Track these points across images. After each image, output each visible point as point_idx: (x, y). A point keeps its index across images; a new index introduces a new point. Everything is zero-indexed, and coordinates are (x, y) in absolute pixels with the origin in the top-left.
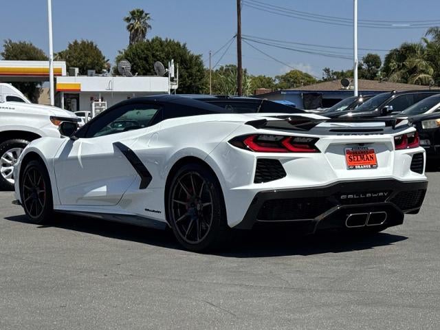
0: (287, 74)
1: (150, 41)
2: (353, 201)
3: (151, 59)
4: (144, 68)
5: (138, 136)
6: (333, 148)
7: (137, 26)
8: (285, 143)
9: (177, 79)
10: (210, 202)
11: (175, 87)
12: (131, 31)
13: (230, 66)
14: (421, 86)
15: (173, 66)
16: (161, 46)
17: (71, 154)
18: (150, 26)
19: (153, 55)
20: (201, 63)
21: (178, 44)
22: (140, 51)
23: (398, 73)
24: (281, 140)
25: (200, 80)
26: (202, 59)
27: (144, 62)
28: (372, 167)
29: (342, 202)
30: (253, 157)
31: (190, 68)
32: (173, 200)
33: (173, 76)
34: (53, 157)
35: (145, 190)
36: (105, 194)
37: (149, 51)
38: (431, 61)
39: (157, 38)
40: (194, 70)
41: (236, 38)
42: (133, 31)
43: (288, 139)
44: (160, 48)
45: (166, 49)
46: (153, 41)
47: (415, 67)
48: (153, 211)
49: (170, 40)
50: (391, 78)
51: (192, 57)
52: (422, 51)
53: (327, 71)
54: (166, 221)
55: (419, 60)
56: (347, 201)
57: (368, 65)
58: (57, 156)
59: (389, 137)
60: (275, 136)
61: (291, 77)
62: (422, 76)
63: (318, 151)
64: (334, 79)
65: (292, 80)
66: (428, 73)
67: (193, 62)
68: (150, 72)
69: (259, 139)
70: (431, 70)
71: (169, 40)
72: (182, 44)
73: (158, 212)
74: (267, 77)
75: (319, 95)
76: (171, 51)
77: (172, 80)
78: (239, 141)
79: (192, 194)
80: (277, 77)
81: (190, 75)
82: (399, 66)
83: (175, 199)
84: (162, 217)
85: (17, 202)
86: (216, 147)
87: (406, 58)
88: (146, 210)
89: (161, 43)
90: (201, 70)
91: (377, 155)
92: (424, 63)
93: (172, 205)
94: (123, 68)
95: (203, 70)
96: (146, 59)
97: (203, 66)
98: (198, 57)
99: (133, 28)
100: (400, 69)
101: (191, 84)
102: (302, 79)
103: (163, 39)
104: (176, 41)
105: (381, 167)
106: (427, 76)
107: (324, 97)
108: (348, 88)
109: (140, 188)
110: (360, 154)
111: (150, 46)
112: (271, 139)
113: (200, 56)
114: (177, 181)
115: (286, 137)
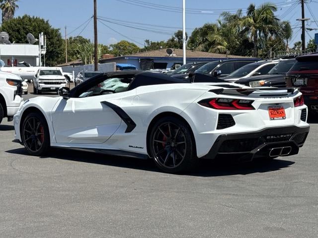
0: (118, 43)
1: (21, 17)
2: (273, 140)
3: (22, 31)
4: (17, 38)
5: (122, 97)
6: (262, 106)
7: (7, 6)
8: (234, 104)
9: (46, 47)
10: (184, 141)
11: (44, 52)
12: (3, 9)
13: (77, 37)
14: (220, 55)
15: (42, 37)
16: (30, 22)
17: (66, 109)
18: (17, 6)
19: (24, 28)
20: (60, 35)
21: (42, 21)
22: (13, 25)
23: (203, 45)
24: (231, 102)
25: (59, 47)
26: (60, 31)
27: (17, 33)
28: (283, 119)
29: (267, 141)
30: (216, 113)
31: (52, 38)
32: (154, 140)
33: (43, 44)
34: (51, 111)
35: (129, 133)
36: (97, 136)
37: (20, 25)
38: (226, 36)
39: (26, 16)
40: (55, 40)
41: (93, 18)
42: (4, 10)
43: (236, 101)
44: (29, 23)
45: (33, 24)
46: (24, 18)
47: (214, 41)
48: (136, 147)
49: (37, 18)
50: (197, 48)
51: (53, 30)
52: (218, 30)
53: (147, 41)
54: (147, 154)
55: (217, 36)
56: (270, 140)
57: (178, 38)
58: (54, 110)
59: (290, 99)
60: (227, 99)
61: (121, 45)
62: (219, 47)
63: (254, 109)
64: (161, 49)
65: (122, 48)
66: (223, 46)
67: (54, 34)
68: (21, 40)
69: (219, 101)
70: (226, 43)
71: (35, 18)
72: (45, 21)
73: (141, 148)
74: (104, 45)
75: (151, 60)
76: (37, 25)
77: (42, 47)
78: (206, 103)
79: (168, 136)
80: (111, 45)
81: (52, 43)
82: (203, 40)
83: (155, 139)
84: (144, 151)
85: (17, 141)
86: (189, 106)
87: (207, 35)
88: (129, 146)
89: (30, 20)
90: (60, 40)
91: (285, 110)
92: (220, 38)
93: (153, 144)
94: (3, 38)
95: (62, 40)
96: (18, 31)
97: (61, 37)
98: (57, 31)
99: (4, 7)
100: (204, 42)
101: (53, 50)
102: (129, 47)
103: (31, 17)
104: (41, 18)
105: (288, 118)
106: (223, 47)
107: (155, 62)
108: (171, 55)
109: (126, 132)
110: (276, 110)
111: (21, 21)
112: (226, 101)
113: (59, 29)
114: (157, 128)
115: (235, 100)
